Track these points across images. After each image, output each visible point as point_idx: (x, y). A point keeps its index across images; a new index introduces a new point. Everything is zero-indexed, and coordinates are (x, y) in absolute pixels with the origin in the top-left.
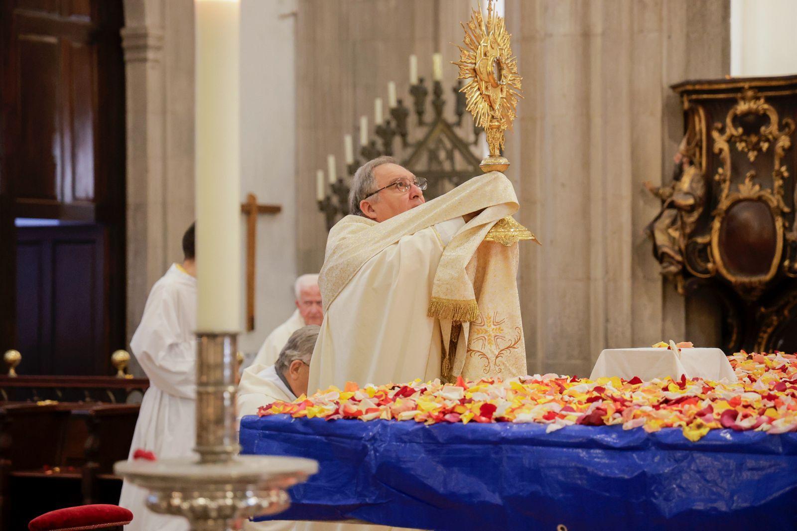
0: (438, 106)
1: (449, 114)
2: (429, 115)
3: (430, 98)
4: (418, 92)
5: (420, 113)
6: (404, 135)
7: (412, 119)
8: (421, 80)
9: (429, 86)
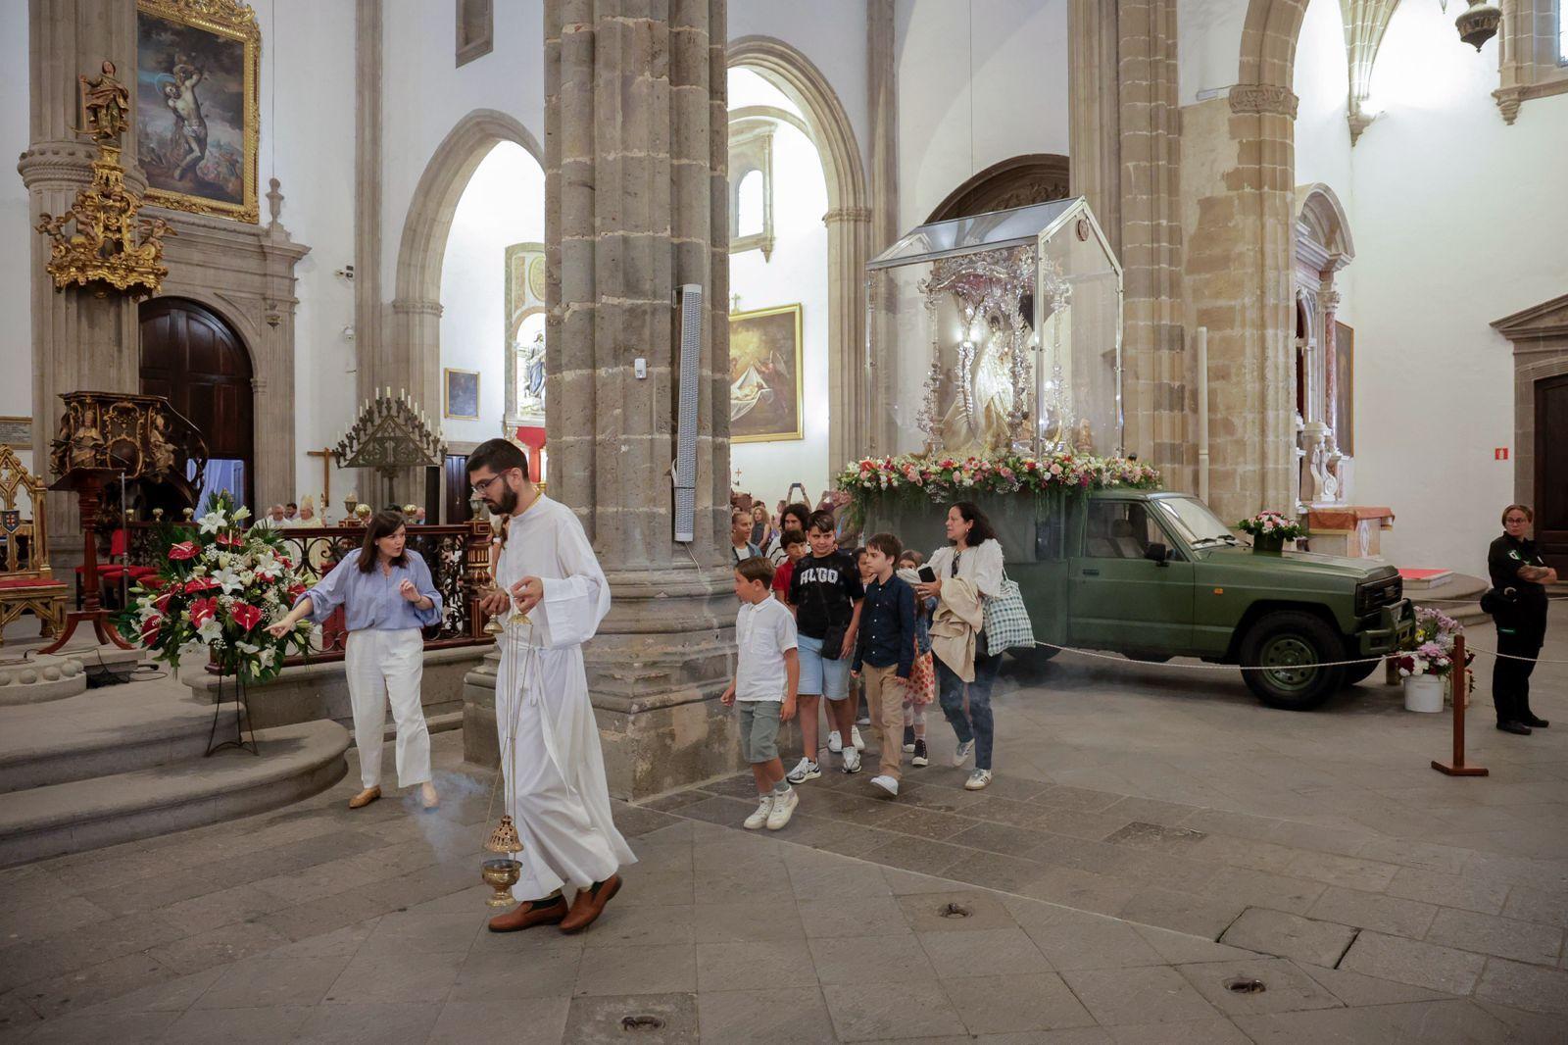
0: (389, 409)
1: (394, 412)
2: (385, 412)
3: (385, 405)
4: (379, 403)
5: (380, 412)
6: (372, 423)
7: (376, 415)
8: (381, 398)
9: (385, 400)
